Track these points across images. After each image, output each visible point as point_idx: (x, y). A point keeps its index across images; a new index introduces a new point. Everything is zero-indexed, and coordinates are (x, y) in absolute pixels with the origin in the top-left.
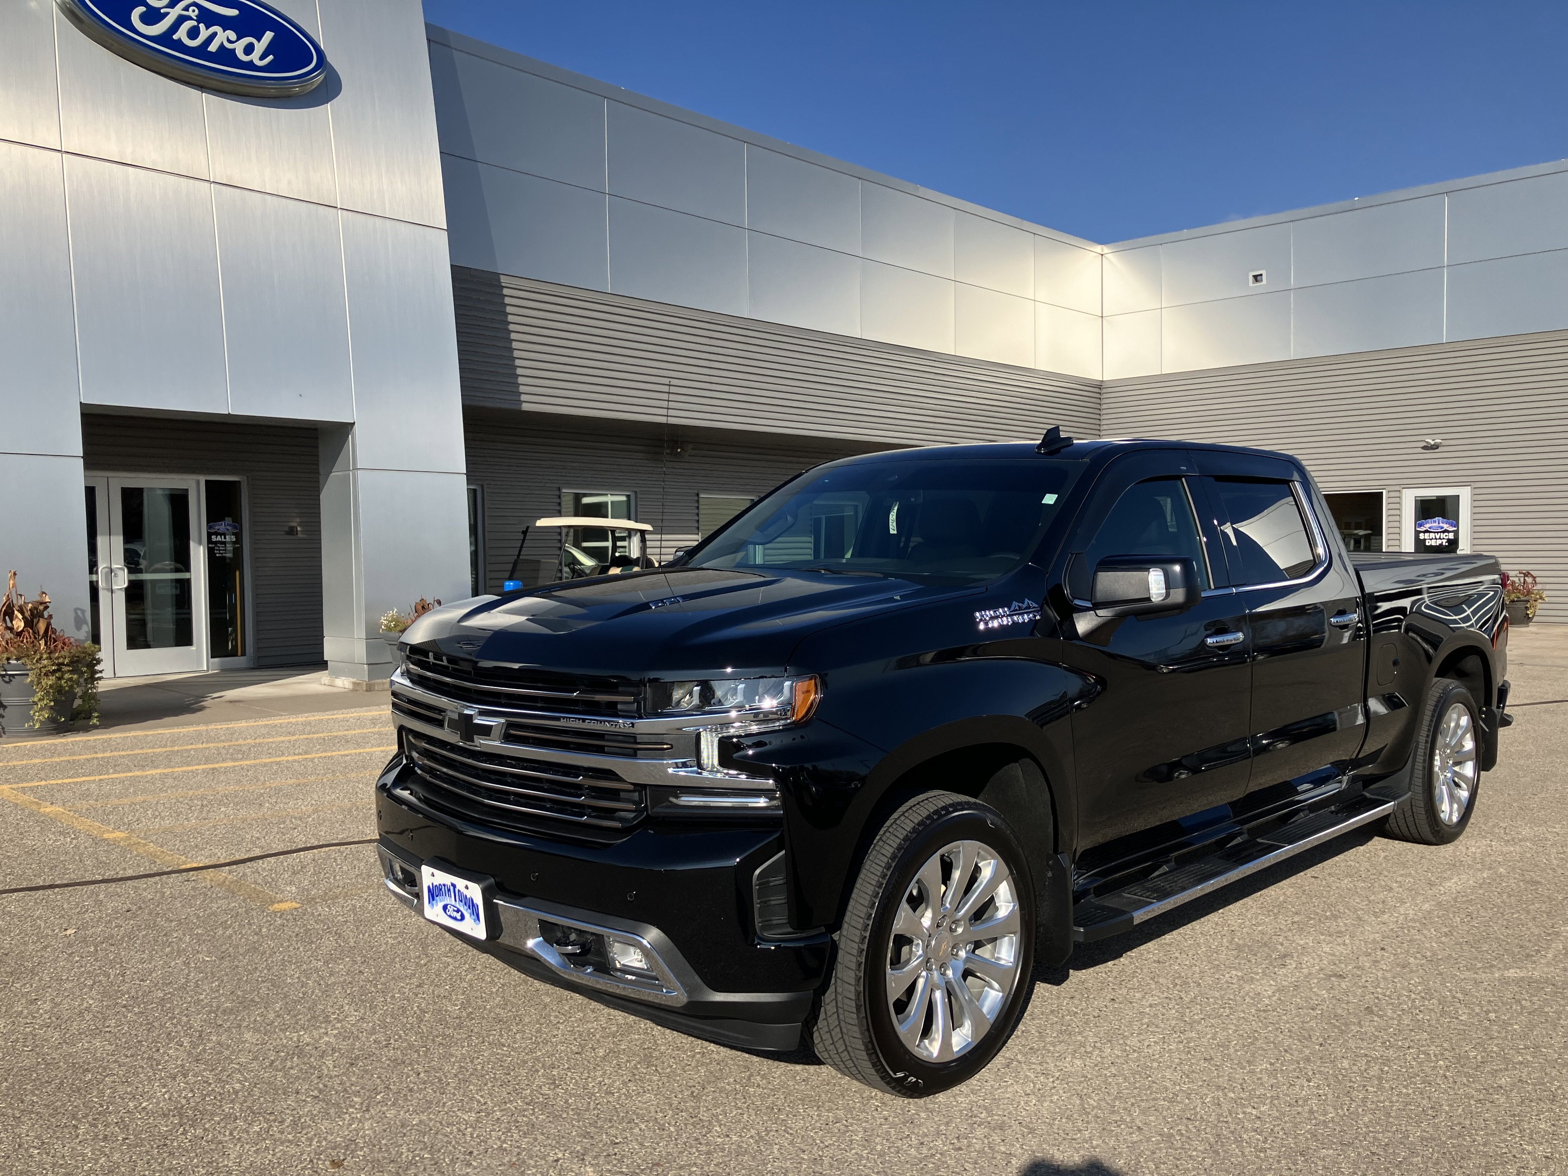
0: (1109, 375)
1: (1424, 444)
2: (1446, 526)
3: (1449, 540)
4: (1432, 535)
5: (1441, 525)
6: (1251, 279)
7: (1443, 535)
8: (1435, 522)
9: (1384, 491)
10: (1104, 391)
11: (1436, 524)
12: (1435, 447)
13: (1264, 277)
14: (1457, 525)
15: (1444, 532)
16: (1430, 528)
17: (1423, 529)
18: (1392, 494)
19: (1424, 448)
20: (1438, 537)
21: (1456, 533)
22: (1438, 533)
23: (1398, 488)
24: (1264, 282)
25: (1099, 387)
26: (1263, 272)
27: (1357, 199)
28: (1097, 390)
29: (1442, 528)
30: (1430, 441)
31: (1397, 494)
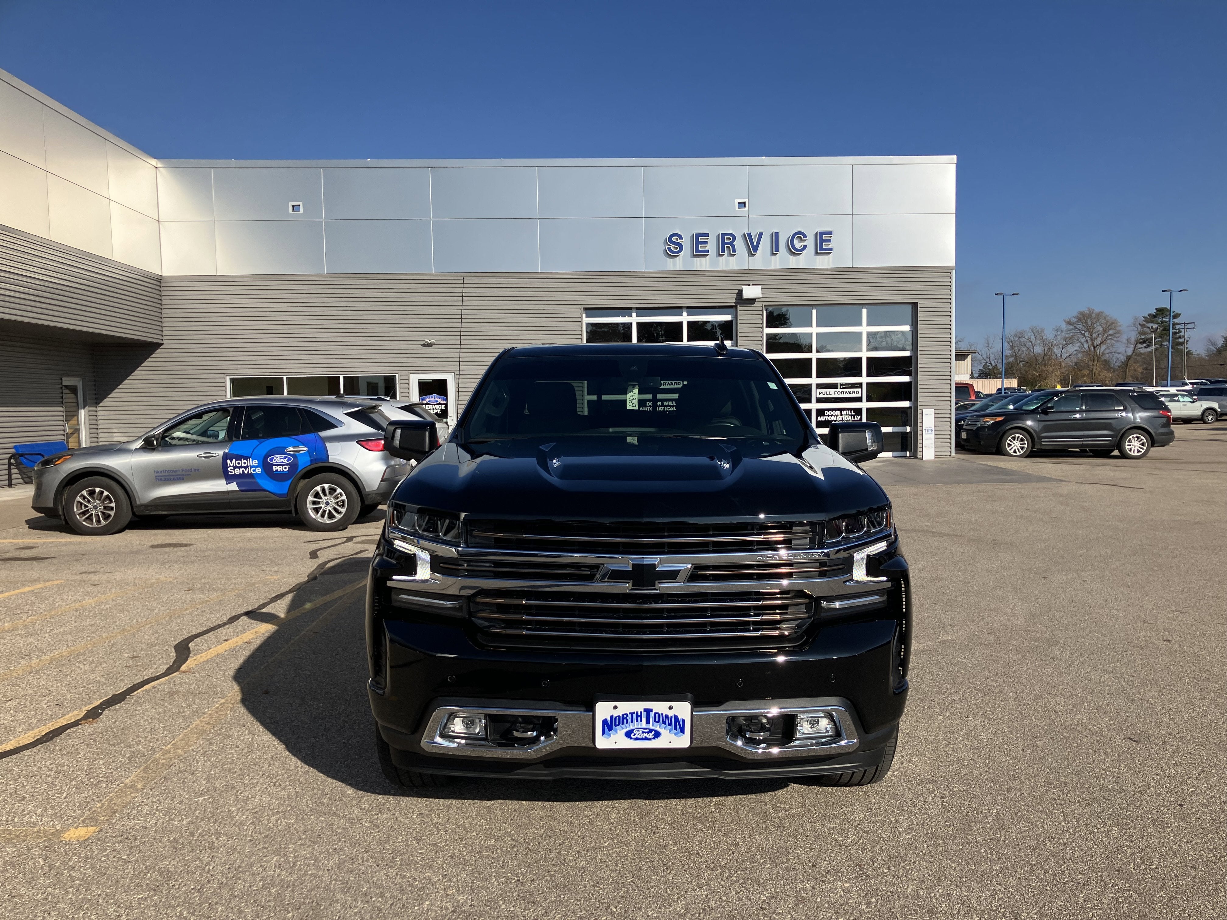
0: (167, 271)
1: (423, 342)
2: (439, 401)
3: (442, 410)
4: (431, 407)
5: (436, 399)
6: (291, 208)
7: (438, 407)
8: (432, 397)
9: (397, 375)
10: (163, 284)
11: (433, 399)
12: (430, 345)
13: (301, 207)
14: (447, 400)
15: (438, 404)
16: (429, 401)
17: (424, 402)
18: (402, 377)
19: (423, 345)
20: (434, 408)
21: (446, 405)
22: (434, 405)
23: (406, 373)
24: (301, 211)
25: (159, 280)
26: (301, 204)
27: (369, 160)
28: (158, 283)
29: (437, 401)
30: (428, 341)
31: (406, 377)
